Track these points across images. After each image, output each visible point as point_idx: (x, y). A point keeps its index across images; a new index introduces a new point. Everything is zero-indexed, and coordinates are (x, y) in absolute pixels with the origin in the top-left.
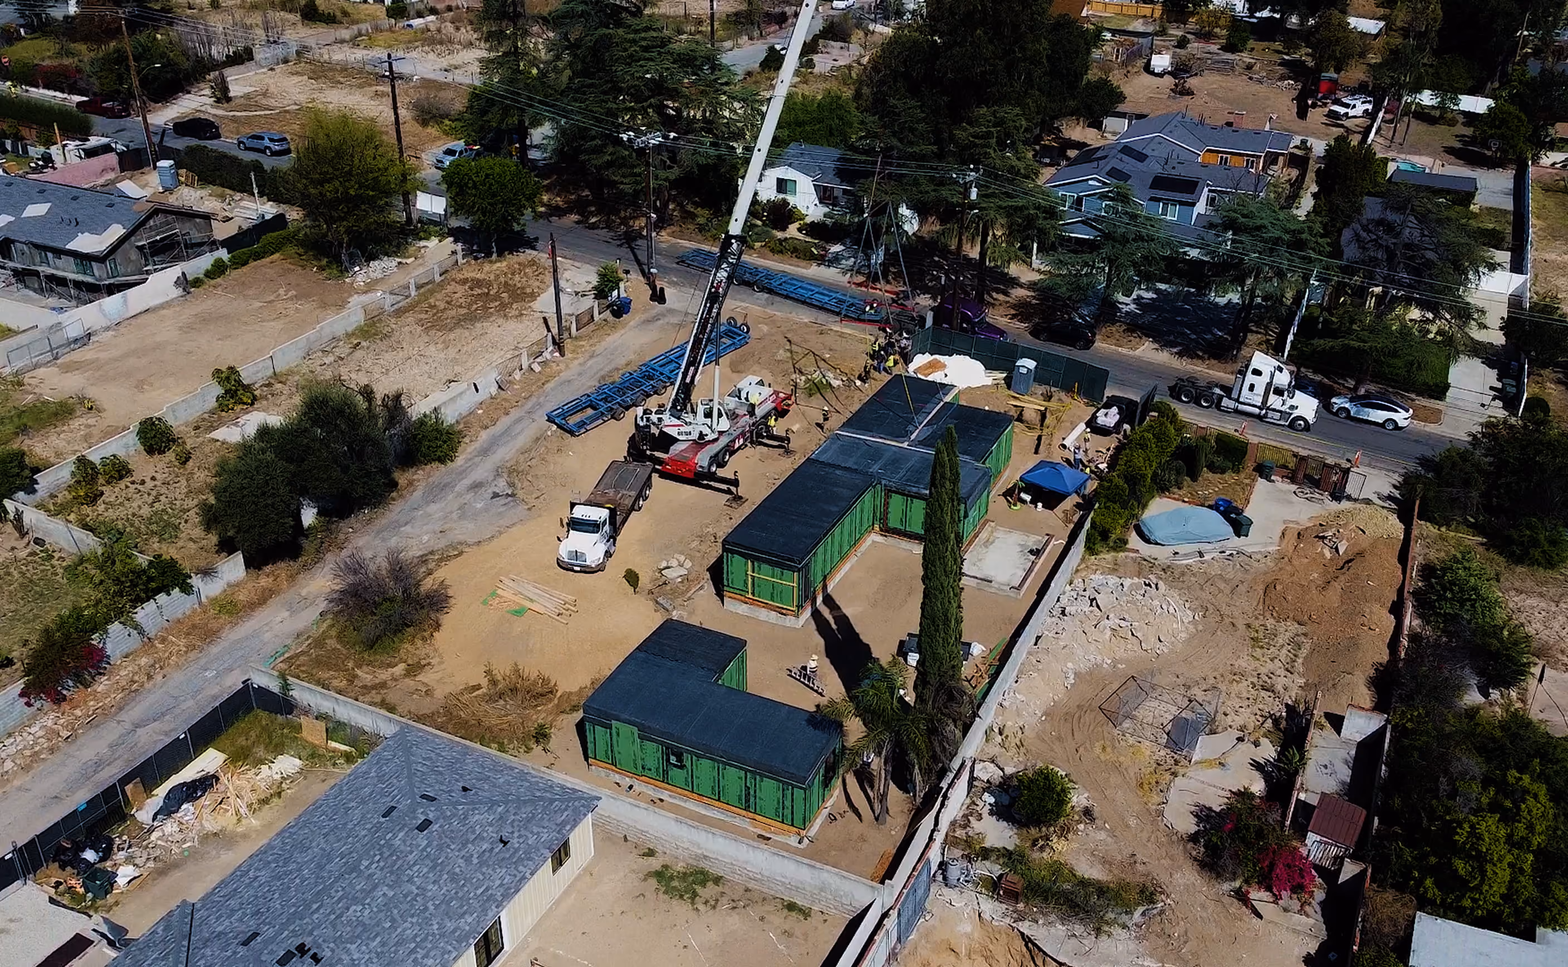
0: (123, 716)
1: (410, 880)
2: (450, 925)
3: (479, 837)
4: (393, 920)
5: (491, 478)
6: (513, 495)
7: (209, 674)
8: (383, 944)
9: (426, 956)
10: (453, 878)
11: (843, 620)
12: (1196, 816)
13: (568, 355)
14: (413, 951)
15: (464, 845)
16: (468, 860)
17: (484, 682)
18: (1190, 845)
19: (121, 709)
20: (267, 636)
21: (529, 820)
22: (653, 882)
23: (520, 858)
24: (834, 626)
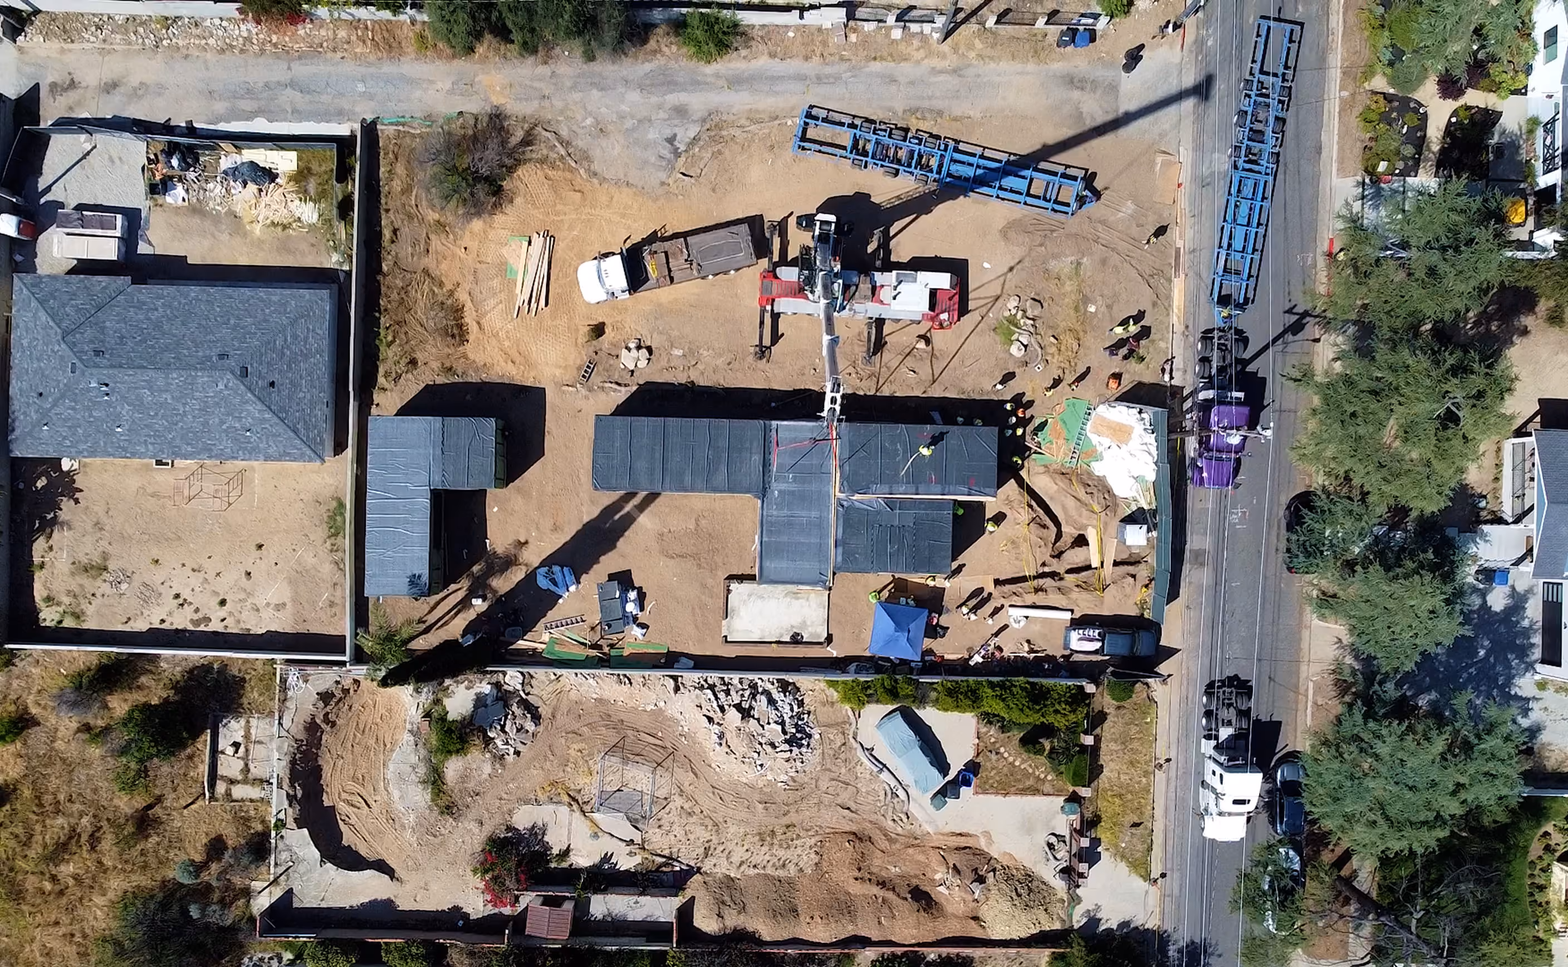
0: (296, 66)
1: (184, 404)
2: (178, 442)
3: (240, 418)
4: (156, 414)
5: (695, 118)
6: (677, 154)
7: (361, 88)
8: (140, 419)
9: (152, 444)
10: (206, 424)
11: (629, 520)
12: (533, 827)
13: (946, 47)
14: (149, 436)
15: (228, 415)
16: (222, 422)
17: (448, 286)
18: (504, 828)
19: (300, 58)
20: (418, 93)
21: (274, 435)
22: (334, 504)
23: (246, 448)
24: (617, 517)
